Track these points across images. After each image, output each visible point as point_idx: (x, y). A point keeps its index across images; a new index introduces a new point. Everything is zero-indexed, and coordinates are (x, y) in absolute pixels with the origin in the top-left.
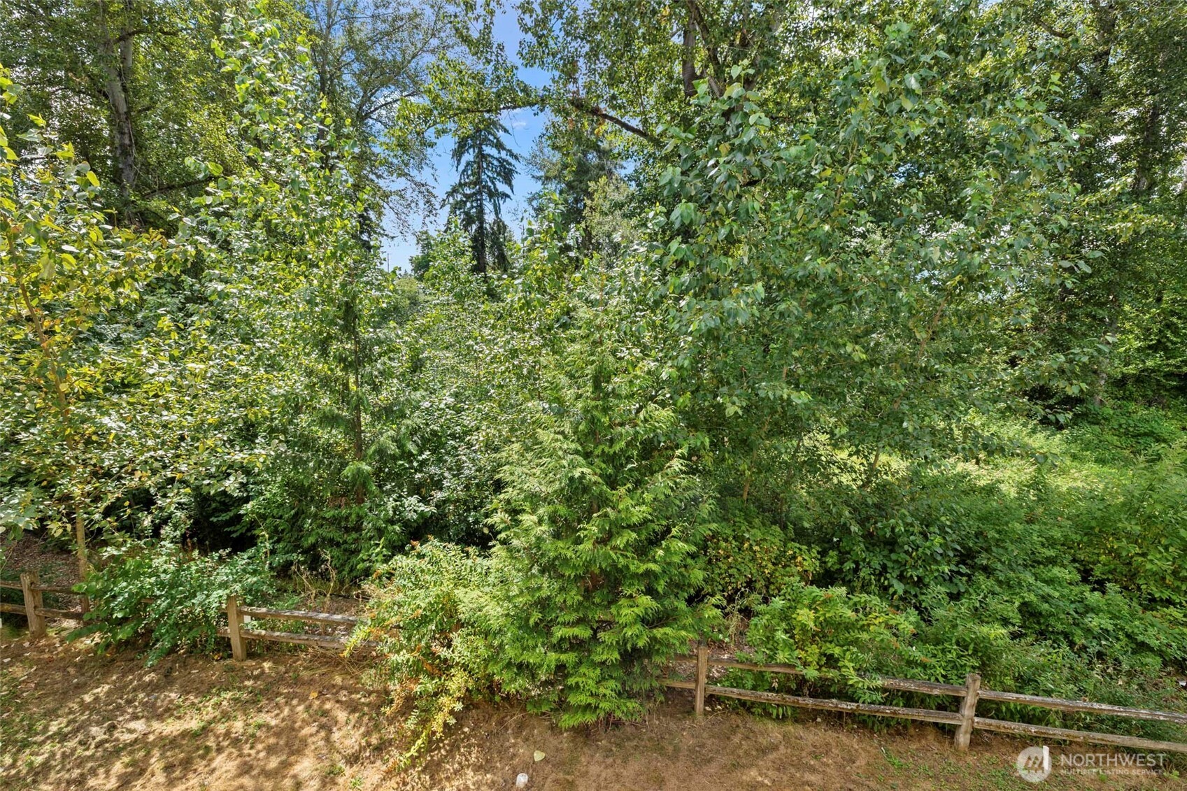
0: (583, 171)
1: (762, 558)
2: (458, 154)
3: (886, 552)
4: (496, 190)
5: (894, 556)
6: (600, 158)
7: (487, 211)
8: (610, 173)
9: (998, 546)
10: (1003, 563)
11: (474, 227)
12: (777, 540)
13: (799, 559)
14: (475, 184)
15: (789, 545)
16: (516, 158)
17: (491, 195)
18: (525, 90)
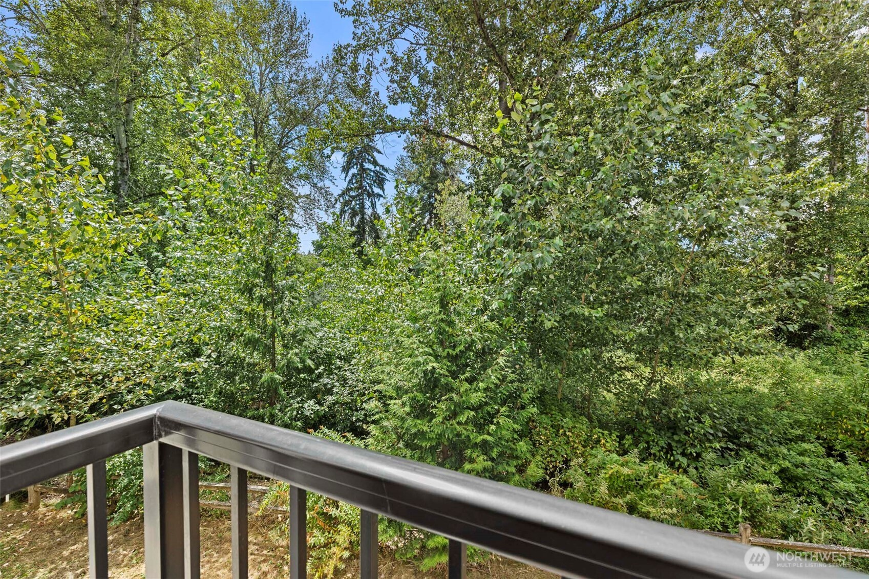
0: (434, 176)
1: (574, 442)
2: (346, 169)
3: (669, 434)
4: (373, 192)
5: (676, 438)
6: (445, 167)
7: (367, 206)
8: (453, 177)
9: (756, 428)
10: (762, 441)
11: (358, 218)
12: (584, 427)
13: (603, 441)
14: (359, 188)
15: (594, 431)
16: (387, 171)
17: (369, 195)
18: (392, 120)
